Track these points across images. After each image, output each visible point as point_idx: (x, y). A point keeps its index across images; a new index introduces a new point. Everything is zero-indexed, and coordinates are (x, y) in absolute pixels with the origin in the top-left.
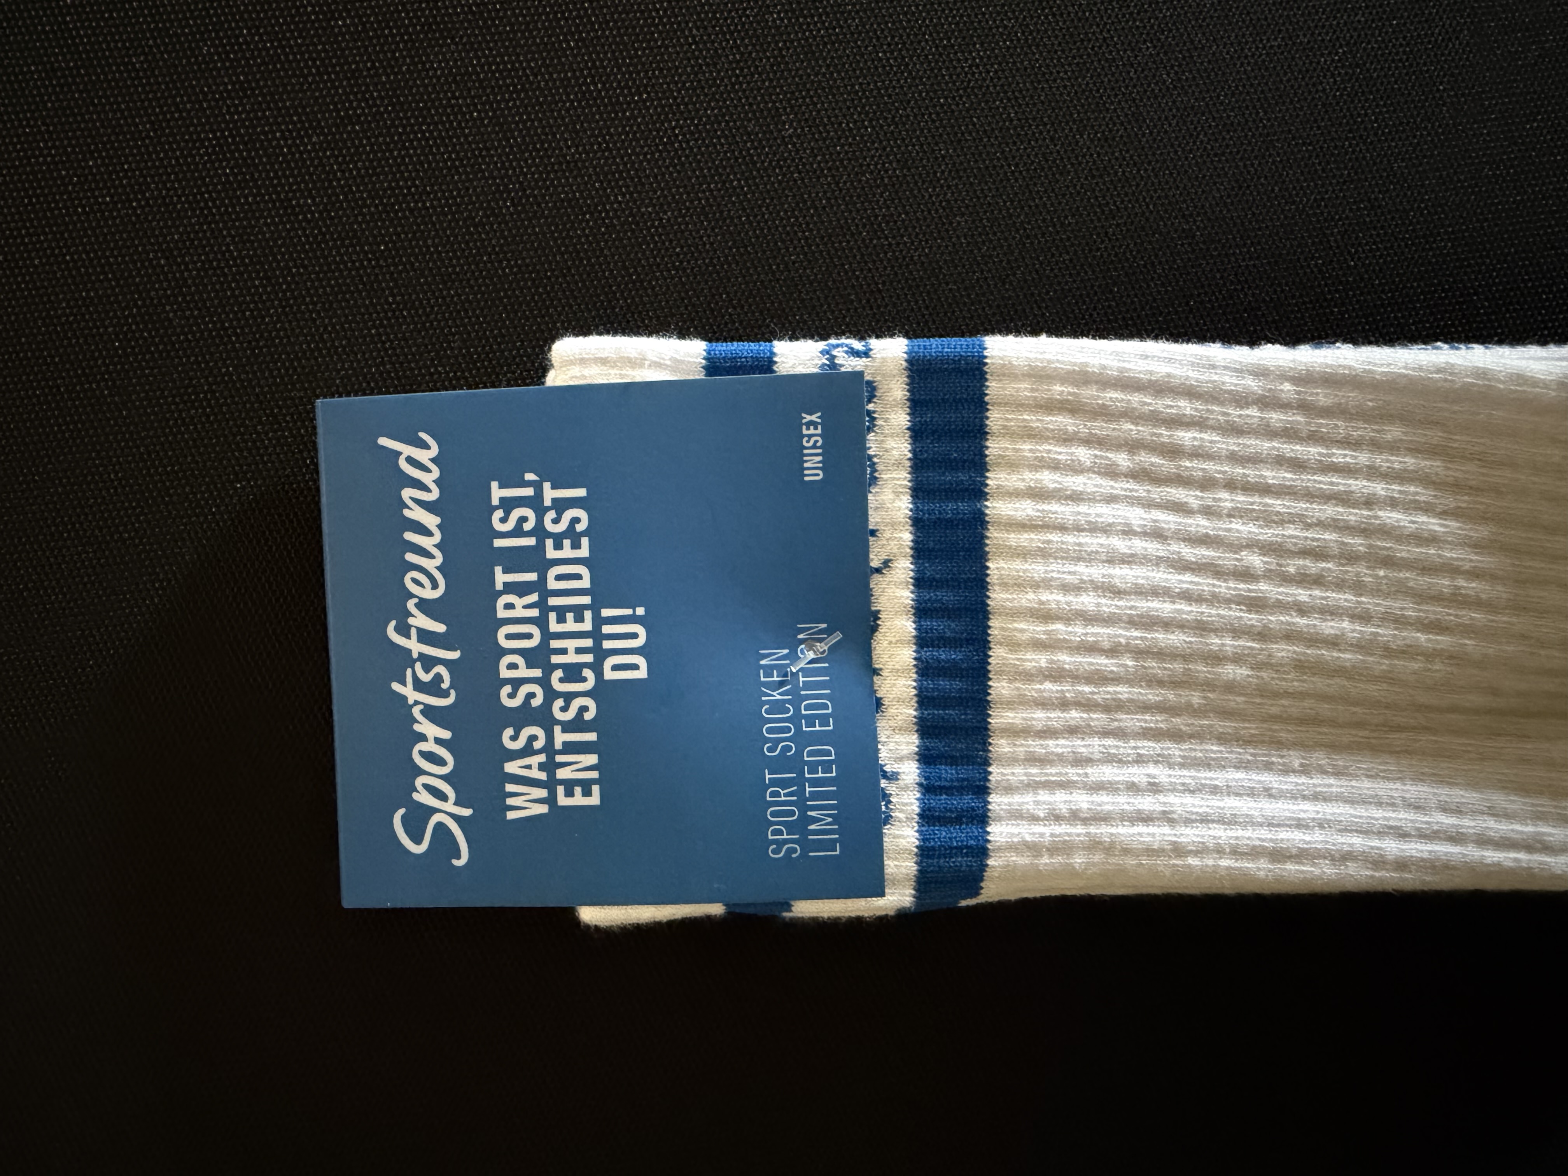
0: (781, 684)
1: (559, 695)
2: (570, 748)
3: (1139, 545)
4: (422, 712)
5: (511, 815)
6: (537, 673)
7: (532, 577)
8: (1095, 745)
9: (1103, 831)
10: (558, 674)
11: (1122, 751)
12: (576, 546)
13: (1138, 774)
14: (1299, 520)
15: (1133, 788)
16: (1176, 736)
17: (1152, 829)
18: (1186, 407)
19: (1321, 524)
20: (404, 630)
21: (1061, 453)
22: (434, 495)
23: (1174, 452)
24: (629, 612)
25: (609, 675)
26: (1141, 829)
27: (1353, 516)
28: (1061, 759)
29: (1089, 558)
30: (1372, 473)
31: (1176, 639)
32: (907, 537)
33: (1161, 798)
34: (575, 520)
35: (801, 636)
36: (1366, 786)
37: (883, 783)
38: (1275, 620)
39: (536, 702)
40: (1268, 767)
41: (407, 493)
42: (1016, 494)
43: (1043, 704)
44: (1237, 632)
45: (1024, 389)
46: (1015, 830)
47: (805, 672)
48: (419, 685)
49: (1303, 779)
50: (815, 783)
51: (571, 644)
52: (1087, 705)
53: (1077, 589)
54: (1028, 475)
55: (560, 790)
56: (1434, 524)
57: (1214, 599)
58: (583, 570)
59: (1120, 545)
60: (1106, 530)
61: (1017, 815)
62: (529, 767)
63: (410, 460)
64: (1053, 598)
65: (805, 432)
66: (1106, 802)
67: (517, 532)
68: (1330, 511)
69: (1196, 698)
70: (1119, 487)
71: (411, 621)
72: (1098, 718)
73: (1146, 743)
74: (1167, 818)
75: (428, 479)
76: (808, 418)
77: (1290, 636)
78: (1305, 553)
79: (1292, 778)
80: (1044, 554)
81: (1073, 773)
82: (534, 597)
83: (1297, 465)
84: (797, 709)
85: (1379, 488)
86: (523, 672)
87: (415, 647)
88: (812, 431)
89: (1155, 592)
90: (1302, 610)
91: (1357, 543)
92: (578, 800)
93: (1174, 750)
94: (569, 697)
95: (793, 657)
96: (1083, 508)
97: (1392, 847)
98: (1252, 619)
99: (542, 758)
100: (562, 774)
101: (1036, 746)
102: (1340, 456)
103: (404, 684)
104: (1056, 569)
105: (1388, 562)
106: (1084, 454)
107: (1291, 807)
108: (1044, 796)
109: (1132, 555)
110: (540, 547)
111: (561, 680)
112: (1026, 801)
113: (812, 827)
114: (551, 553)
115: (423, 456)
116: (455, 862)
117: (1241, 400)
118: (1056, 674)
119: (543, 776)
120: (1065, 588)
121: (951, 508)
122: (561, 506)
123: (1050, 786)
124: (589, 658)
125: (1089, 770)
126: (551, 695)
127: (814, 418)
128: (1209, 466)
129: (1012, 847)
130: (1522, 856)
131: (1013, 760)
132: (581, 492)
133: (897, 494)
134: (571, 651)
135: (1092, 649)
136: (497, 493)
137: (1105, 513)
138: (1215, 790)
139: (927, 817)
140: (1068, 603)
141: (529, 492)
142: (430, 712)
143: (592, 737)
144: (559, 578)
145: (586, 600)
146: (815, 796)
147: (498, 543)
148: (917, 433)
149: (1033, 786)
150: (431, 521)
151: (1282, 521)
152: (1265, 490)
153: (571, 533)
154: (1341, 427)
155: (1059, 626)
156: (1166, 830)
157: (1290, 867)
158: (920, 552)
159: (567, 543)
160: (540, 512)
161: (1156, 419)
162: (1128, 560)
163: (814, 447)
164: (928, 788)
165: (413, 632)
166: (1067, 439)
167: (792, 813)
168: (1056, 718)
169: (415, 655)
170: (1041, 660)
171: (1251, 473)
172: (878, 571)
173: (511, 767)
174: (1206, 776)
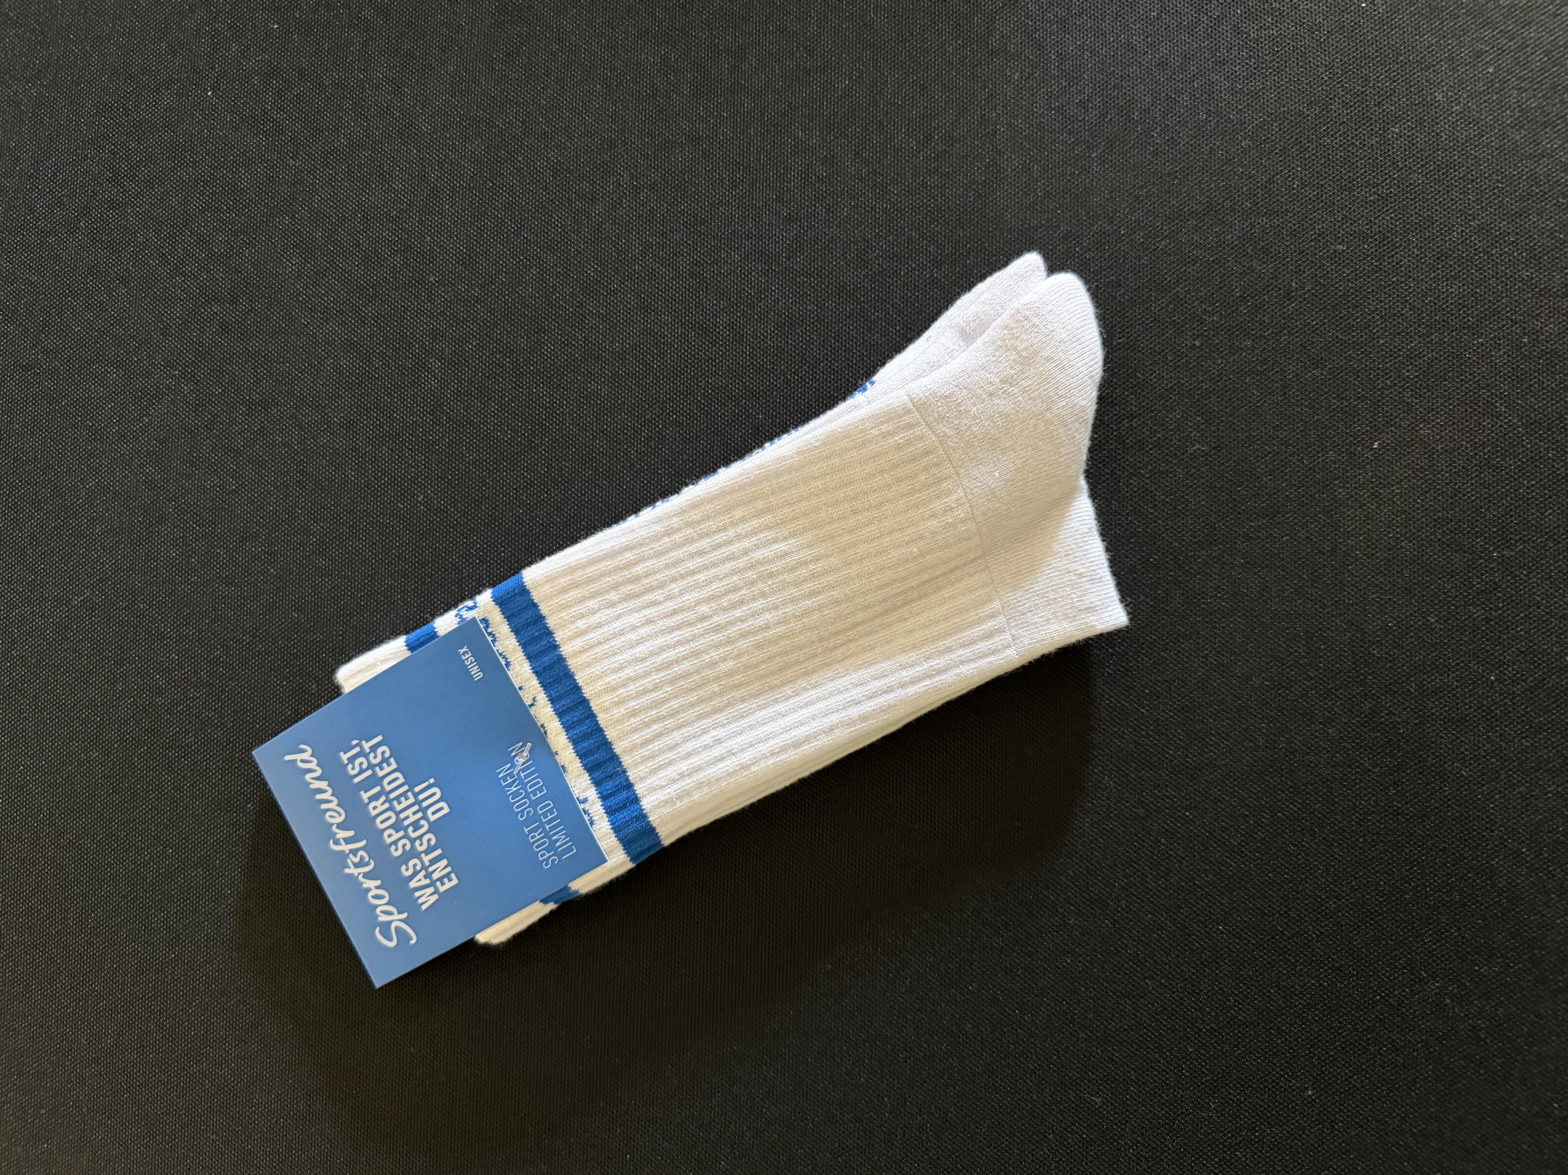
0: (514, 782)
1: (416, 839)
2: (433, 862)
3: (643, 631)
4: (364, 877)
5: (424, 907)
6: (402, 833)
7: (377, 789)
8: (676, 736)
9: (701, 776)
10: (411, 829)
11: (692, 732)
12: (389, 765)
13: (707, 739)
14: (717, 578)
15: (706, 747)
16: (717, 710)
17: (725, 763)
18: (629, 556)
19: (727, 576)
20: (337, 842)
21: (581, 609)
22: (319, 772)
23: (637, 579)
24: (426, 784)
25: (433, 818)
26: (721, 765)
27: (741, 563)
28: (661, 752)
29: (621, 650)
30: (739, 538)
31: (686, 666)
32: (535, 682)
33: (724, 745)
34: (383, 753)
35: (513, 754)
36: (830, 686)
37: (581, 806)
38: (733, 631)
39: (408, 847)
40: (776, 701)
41: (308, 777)
42: (571, 639)
43: (636, 730)
44: (716, 647)
45: (547, 588)
46: (654, 798)
47: (523, 770)
48: (356, 866)
49: (797, 699)
50: (549, 822)
51: (409, 812)
52: (660, 719)
53: (621, 668)
54: (572, 627)
55: (438, 883)
56: (782, 547)
57: (695, 638)
58: (397, 774)
59: (633, 636)
60: (622, 633)
61: (652, 790)
62: (420, 880)
63: (303, 761)
64: (612, 679)
65: (464, 658)
66: (694, 761)
67: (361, 771)
68: (729, 566)
69: (716, 688)
70: (619, 609)
71: (338, 836)
72: (670, 723)
73: (704, 721)
74: (732, 753)
75: (313, 765)
76: (462, 651)
77: (743, 635)
78: (727, 593)
79: (792, 701)
80: (597, 660)
81: (671, 755)
82: (383, 798)
83: (701, 553)
84: (526, 791)
85: (745, 544)
86: (396, 836)
87: (346, 848)
88: (467, 656)
89: (662, 650)
90: (742, 620)
91: (750, 575)
92: (448, 885)
93: (720, 717)
94: (420, 838)
95: (513, 766)
96: (606, 629)
97: (854, 712)
98: (720, 637)
99: (423, 873)
100: (435, 876)
101: (646, 751)
102: (719, 538)
103: (349, 867)
104: (605, 665)
105: (771, 575)
106: (592, 604)
107: (796, 716)
108: (662, 774)
109: (642, 638)
110: (374, 774)
111: (414, 831)
112: (654, 780)
113: (558, 844)
114: (381, 774)
115: (306, 756)
116: (413, 942)
117: (656, 538)
118: (634, 713)
119: (427, 881)
120: (615, 671)
121: (546, 660)
122: (374, 748)
123: (661, 768)
124: (420, 815)
125: (680, 750)
126: (412, 841)
127: (465, 649)
128: (658, 576)
129: (658, 807)
130: (928, 682)
131: (636, 764)
132: (379, 738)
133: (521, 665)
134: (411, 815)
135: (645, 692)
136: (345, 757)
137: (617, 625)
138: (751, 727)
139: (610, 812)
140: (620, 678)
141: (357, 750)
142: (366, 876)
143: (438, 852)
144: (389, 783)
145: (406, 788)
146: (552, 829)
147: (356, 780)
148: (516, 631)
149: (654, 771)
150: (323, 785)
151: (708, 583)
152: (693, 573)
153: (385, 760)
154: (712, 524)
155: (622, 690)
156: (734, 759)
157: (806, 747)
158: (545, 686)
159: (385, 765)
160: (366, 756)
161: (618, 569)
162: (639, 642)
163: (472, 663)
164: (604, 798)
165: (342, 841)
166: (582, 600)
167: (544, 843)
168: (647, 733)
169: (348, 852)
170: (622, 710)
171: (681, 569)
172: (532, 705)
173: (413, 884)
174: (745, 722)
